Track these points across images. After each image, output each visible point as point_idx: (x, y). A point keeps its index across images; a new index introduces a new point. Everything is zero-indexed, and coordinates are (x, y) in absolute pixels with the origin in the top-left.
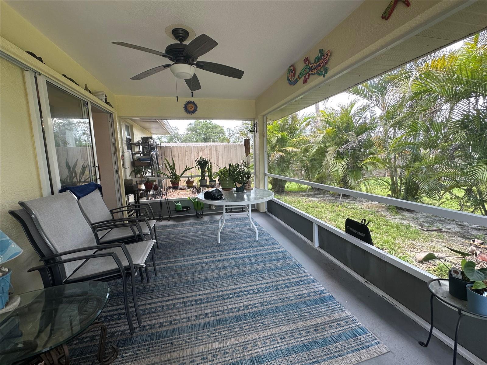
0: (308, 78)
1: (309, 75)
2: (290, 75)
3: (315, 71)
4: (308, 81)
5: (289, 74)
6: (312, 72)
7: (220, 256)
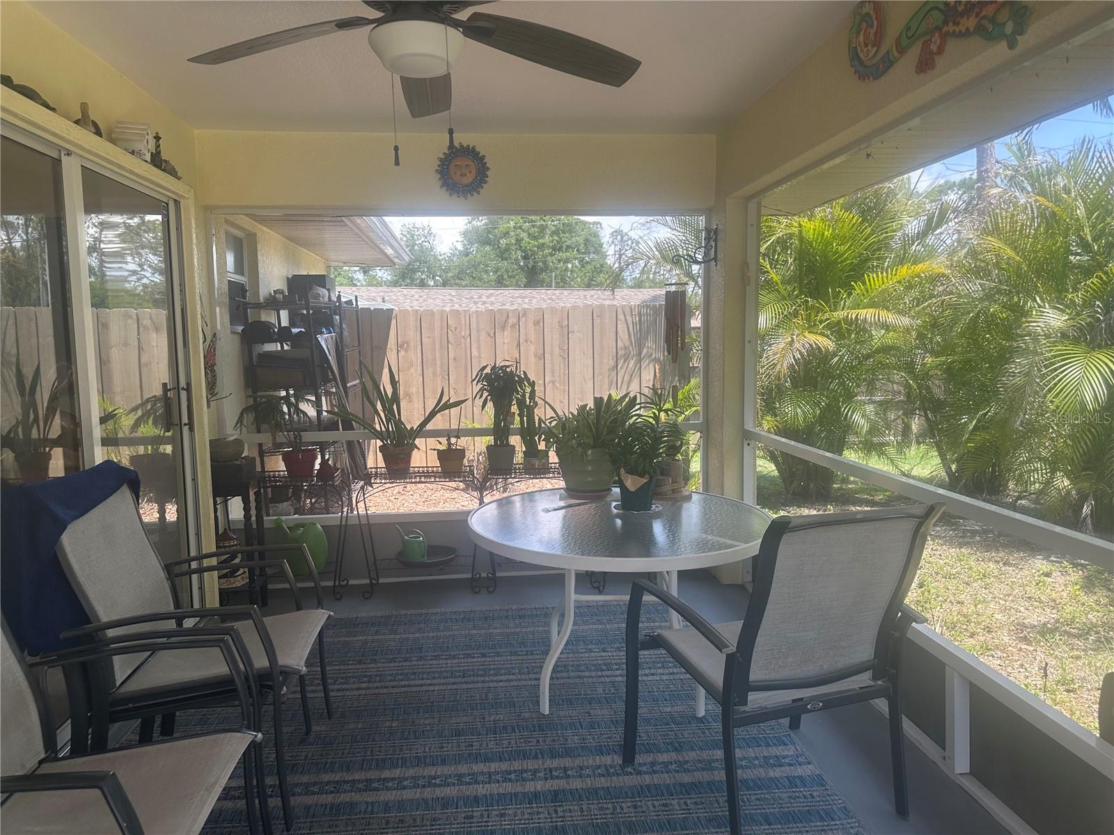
0: (941, 50)
1: (944, 37)
2: (861, 38)
3: (971, 23)
4: (940, 62)
5: (858, 33)
6: (956, 23)
7: (541, 774)
